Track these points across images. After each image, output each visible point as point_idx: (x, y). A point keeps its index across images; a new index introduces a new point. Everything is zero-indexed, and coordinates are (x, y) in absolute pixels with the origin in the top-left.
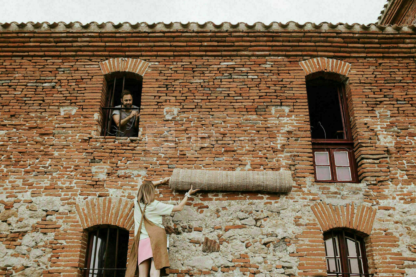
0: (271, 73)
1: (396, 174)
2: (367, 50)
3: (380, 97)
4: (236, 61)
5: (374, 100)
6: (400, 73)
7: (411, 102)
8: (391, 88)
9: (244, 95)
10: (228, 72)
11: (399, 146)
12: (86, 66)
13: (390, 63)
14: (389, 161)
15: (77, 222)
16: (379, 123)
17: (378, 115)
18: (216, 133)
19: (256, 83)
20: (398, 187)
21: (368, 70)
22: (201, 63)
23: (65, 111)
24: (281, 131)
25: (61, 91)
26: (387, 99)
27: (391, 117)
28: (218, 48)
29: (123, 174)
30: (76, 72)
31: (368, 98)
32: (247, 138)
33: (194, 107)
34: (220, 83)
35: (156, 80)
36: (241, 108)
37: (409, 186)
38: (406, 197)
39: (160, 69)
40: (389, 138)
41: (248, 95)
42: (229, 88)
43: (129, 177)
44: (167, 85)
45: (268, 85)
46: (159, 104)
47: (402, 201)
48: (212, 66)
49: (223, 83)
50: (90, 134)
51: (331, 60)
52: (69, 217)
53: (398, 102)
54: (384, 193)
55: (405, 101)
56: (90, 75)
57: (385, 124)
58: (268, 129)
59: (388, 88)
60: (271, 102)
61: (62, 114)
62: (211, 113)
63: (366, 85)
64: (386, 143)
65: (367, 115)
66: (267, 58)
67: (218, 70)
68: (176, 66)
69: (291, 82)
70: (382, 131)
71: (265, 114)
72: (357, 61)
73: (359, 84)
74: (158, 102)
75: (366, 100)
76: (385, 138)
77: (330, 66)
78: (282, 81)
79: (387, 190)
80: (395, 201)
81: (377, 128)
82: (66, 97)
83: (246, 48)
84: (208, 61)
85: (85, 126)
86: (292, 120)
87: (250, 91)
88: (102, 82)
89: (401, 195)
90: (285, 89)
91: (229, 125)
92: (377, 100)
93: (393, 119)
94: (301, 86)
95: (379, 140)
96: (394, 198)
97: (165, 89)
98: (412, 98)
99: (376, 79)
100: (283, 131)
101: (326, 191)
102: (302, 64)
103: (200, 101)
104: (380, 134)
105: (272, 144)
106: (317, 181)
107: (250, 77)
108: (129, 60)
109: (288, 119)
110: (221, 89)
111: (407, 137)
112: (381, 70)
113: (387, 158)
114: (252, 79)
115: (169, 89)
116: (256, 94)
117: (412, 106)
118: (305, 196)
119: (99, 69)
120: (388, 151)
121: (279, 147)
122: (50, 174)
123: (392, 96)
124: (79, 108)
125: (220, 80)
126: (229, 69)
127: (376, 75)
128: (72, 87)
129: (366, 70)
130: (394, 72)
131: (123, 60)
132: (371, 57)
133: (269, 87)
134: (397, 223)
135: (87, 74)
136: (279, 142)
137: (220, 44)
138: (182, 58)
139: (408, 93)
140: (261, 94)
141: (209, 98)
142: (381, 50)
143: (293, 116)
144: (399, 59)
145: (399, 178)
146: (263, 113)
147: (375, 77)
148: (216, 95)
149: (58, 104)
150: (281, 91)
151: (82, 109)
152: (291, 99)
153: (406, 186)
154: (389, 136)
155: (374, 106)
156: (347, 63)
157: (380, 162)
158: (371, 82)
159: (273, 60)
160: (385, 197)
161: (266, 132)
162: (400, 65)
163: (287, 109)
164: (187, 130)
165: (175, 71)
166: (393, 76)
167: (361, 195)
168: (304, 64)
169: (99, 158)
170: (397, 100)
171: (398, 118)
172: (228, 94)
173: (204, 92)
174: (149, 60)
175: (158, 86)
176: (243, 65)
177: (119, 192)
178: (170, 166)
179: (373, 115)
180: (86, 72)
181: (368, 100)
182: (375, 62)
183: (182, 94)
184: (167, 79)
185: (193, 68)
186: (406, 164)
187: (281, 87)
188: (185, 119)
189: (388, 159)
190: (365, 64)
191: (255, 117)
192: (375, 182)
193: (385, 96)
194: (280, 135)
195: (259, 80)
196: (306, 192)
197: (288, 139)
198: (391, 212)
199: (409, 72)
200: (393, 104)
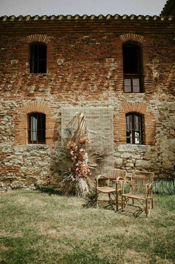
0: (106, 41)
1: (158, 89)
3: (155, 54)
4: (90, 35)
5: (153, 55)
6: (166, 41)
7: (169, 56)
8: (161, 49)
9: (94, 52)
10: (86, 41)
11: (161, 76)
12: (20, 39)
13: (162, 36)
15: (24, 111)
16: (153, 66)
17: (153, 62)
18: (81, 71)
19: (100, 46)
20: (158, 94)
21: (152, 40)
22: (74, 37)
23: (13, 62)
24: (110, 70)
25: (10, 52)
26: (158, 54)
27: (159, 63)
28: (82, 29)
29: (41, 90)
30: (16, 42)
31: (150, 54)
32: (95, 73)
33: (71, 59)
34: (83, 47)
35: (53, 45)
36: (92, 59)
37: (162, 94)
38: (161, 99)
39: (55, 40)
40: (157, 73)
41: (95, 52)
42: (87, 49)
43: (44, 91)
44: (58, 48)
45: (105, 48)
46: (55, 58)
47: (159, 101)
48: (79, 38)
49: (84, 47)
50: (25, 72)
51: (134, 35)
52: (21, 109)
53: (163, 56)
55: (166, 55)
56: (22, 43)
57: (156, 66)
58: (104, 69)
59: (159, 49)
60: (106, 56)
61: (12, 63)
62: (79, 62)
63: (150, 47)
64: (155, 75)
65: (149, 62)
66: (105, 34)
67: (82, 40)
68: (62, 38)
69: (115, 46)
70: (154, 70)
71: (103, 62)
72: (147, 35)
73: (146, 47)
74: (55, 57)
75: (149, 55)
76: (155, 73)
77: (134, 38)
78: (111, 45)
79: (153, 96)
81: (152, 68)
82: (12, 55)
83: (95, 29)
84: (77, 36)
85: (22, 69)
86: (115, 65)
87: (97, 51)
88: (28, 47)
89: (159, 98)
90: (113, 49)
91: (87, 67)
93: (160, 64)
94: (120, 48)
95: (152, 74)
96: (156, 99)
97: (57, 50)
98: (169, 54)
100: (111, 70)
101: (128, 97)
102: (121, 37)
103: (73, 56)
104: (153, 71)
105: (106, 76)
106: (124, 92)
107: (97, 43)
108: (40, 35)
109: (113, 64)
110: (83, 50)
111: (165, 72)
112: (157, 40)
114: (98, 44)
115: (59, 50)
116: (99, 52)
117: (169, 58)
118: (119, 99)
119: (26, 40)
120: (156, 79)
121: (109, 77)
122: (10, 91)
123: (161, 53)
124: (19, 60)
125: (82, 45)
126: (87, 39)
127: (155, 42)
128: (15, 50)
129: (150, 40)
130: (163, 41)
131: (37, 36)
132: (153, 33)
133: (105, 49)
134: (155, 109)
135: (21, 43)
136: (109, 75)
137: (82, 26)
138: (64, 34)
139: (168, 51)
140: (101, 52)
141: (78, 54)
142: (158, 29)
143: (116, 63)
144: (166, 34)
145: (159, 91)
146: (102, 61)
147: (154, 43)
148: (81, 53)
149: (9, 58)
150: (111, 51)
151: (20, 61)
152: (115, 54)
155: (152, 58)
156: (142, 36)
157: (152, 84)
159: (107, 35)
160: (152, 99)
161: (103, 71)
162: (166, 37)
163: (113, 60)
164: (68, 70)
165: (61, 41)
166: (162, 43)
167: (142, 98)
168: (122, 37)
169: (30, 83)
171: (162, 64)
172: (87, 52)
173: (75, 51)
174: (49, 35)
175: (54, 49)
176: (93, 37)
177: (40, 98)
178: (62, 86)
179: (151, 62)
180: (20, 42)
181: (150, 55)
182: (154, 35)
183: (65, 52)
184: (58, 45)
185: (70, 39)
186: (163, 85)
187: (111, 49)
188: (67, 65)
190: (150, 37)
191: (98, 63)
192: (149, 93)
194: (110, 72)
195: (101, 45)
196: (120, 97)
197: (113, 73)
198: (153, 105)
199: (170, 41)
200: (161, 57)
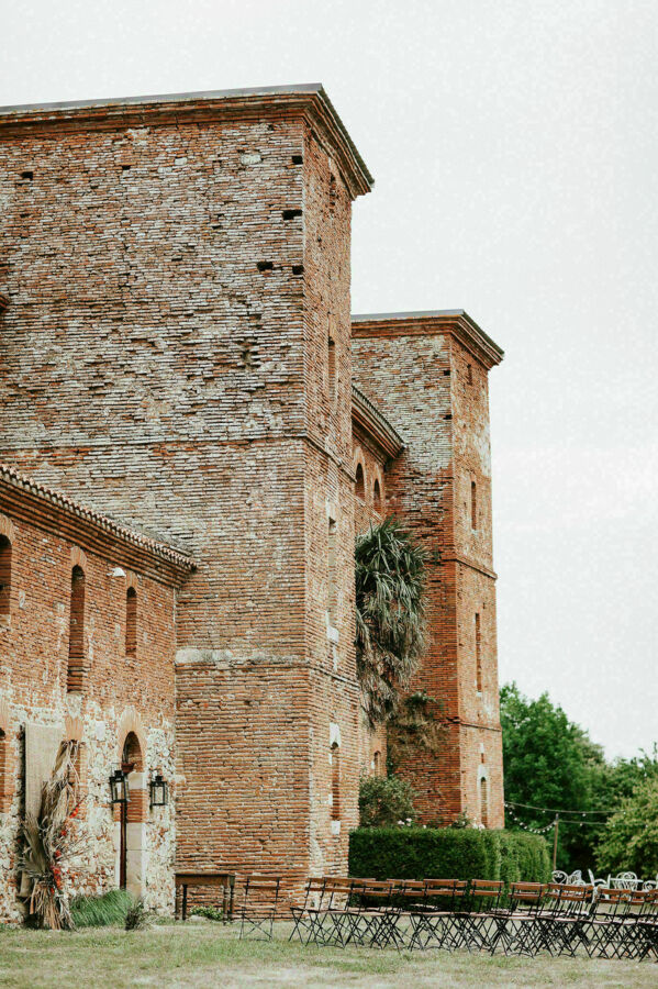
0: (60, 559)
1: (91, 688)
2: (103, 549)
7: (101, 612)
17: (91, 623)
21: (92, 568)
26: (95, 606)
27: (94, 627)
29: (3, 671)
39: (19, 537)
41: (51, 585)
48: (39, 542)
53: (98, 611)
62: (36, 604)
63: (90, 586)
64: (90, 655)
65: (87, 622)
69: (66, 575)
74: (17, 584)
76: (91, 650)
90: (64, 582)
94: (70, 579)
98: (102, 607)
101: (70, 702)
103: (33, 587)
104: (90, 646)
109: (63, 619)
111: (97, 651)
114: (53, 565)
117: (101, 616)
118: (64, 707)
120: (91, 665)
123: (96, 603)
133: (59, 578)
136: (58, 646)
143: (65, 617)
145: (92, 693)
147: (93, 578)
153: (93, 702)
164: (27, 623)
173: (35, 575)
176: (51, 545)
188: (27, 609)
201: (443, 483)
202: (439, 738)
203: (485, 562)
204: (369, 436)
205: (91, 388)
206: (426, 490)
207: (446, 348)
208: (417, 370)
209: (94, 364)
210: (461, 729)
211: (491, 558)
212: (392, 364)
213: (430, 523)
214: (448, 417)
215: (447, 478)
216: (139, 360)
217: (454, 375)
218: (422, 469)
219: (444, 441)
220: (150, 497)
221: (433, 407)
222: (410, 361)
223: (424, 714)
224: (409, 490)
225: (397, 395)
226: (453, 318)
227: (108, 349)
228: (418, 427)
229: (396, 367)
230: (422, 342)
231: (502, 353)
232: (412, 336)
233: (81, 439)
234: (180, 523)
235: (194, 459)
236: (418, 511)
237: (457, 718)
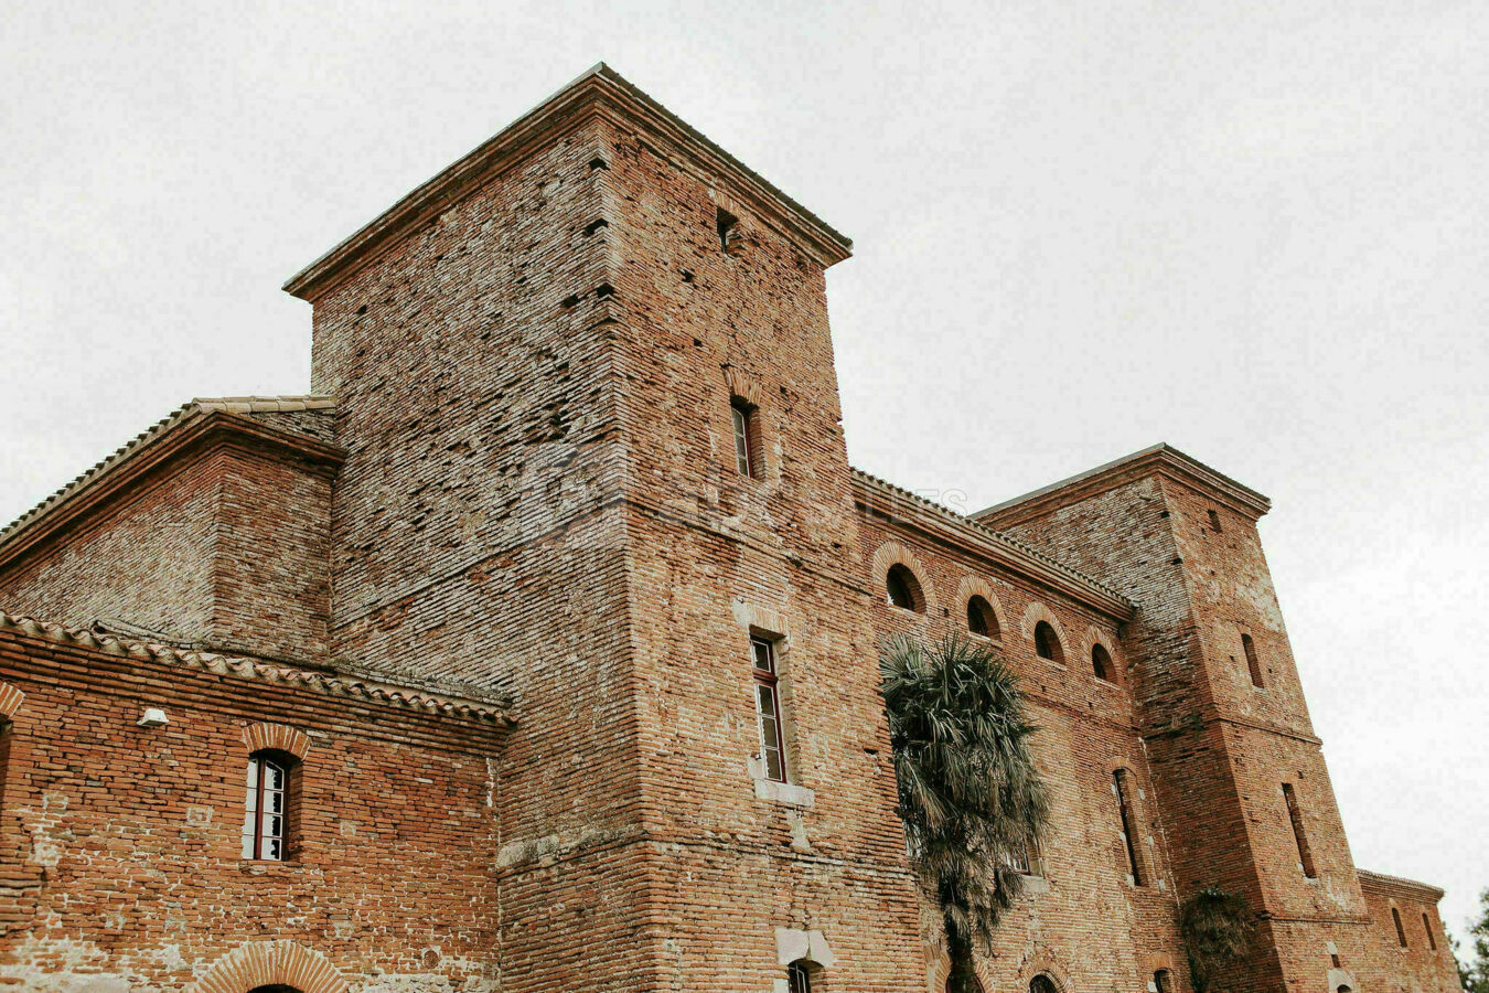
1: (46, 917)
2: (62, 674)
3: (59, 769)
5: (48, 772)
6: (108, 726)
7: (109, 785)
8: (84, 752)
11: (65, 865)
13: (96, 703)
14: (39, 893)
16: (43, 819)
17: (46, 803)
20: (42, 941)
21: (54, 711)
26: (71, 774)
27: (68, 809)
31: (39, 767)
37: (59, 942)
38: (49, 961)
40: (53, 851)
47: (41, 968)
53: (89, 783)
54: (14, 953)
55: (100, 780)
57: (53, 822)
59: (79, 752)
63: (41, 740)
64: (43, 859)
65: (26, 801)
70: (44, 836)
72: (37, 690)
73: (27, 738)
75: (33, 771)
76: (45, 849)
79: (19, 948)
80: (29, 967)
81: (36, 828)
89: (41, 957)
92: (54, 773)
93: (70, 814)
95: (33, 851)
96: (28, 962)
98: (112, 777)
99: (62, 732)
104: (38, 841)
111: (83, 851)
112: (76, 715)
113: (37, 886)
117: (109, 793)
120: (44, 876)
123: (80, 770)
127: (65, 724)
129: (47, 710)
130: (98, 722)
132: (65, 687)
139: (109, 766)
142: (87, 678)
144: (114, 698)
145: (48, 926)
147: (62, 728)
153: (56, 941)
154: (54, 847)
155: (43, 784)
156: (19, 691)
157: (23, 895)
158: (50, 735)
160: (14, 961)
162: (113, 709)
166: (94, 729)
170: (88, 779)
171: (79, 813)
179: (37, 803)
181: (37, 771)
182: (70, 697)
186: (67, 901)
189: (38, 890)
190: (51, 699)
193: (69, 768)
199: (123, 725)
200: (78, 785)
201: (1186, 635)
202: (1249, 942)
203: (1295, 726)
204: (1050, 589)
205: (415, 523)
206: (1171, 648)
207: (1158, 488)
208: (1132, 522)
209: (417, 493)
210: (1274, 926)
211: (1307, 723)
212: (1105, 523)
213: (1185, 684)
214: (1177, 561)
215: (1190, 628)
216: (455, 470)
217: (1177, 517)
218: (1160, 625)
219: (1178, 589)
220: (469, 638)
221: (1158, 556)
222: (1122, 514)
223: (1225, 914)
224: (1151, 652)
225: (1118, 553)
226: (1154, 454)
227: (428, 470)
228: (1147, 581)
229: (1110, 524)
230: (1131, 491)
231: (1267, 500)
232: (1119, 487)
233: (404, 588)
234: (498, 665)
235: (510, 574)
236: (1167, 673)
237: (1266, 912)
